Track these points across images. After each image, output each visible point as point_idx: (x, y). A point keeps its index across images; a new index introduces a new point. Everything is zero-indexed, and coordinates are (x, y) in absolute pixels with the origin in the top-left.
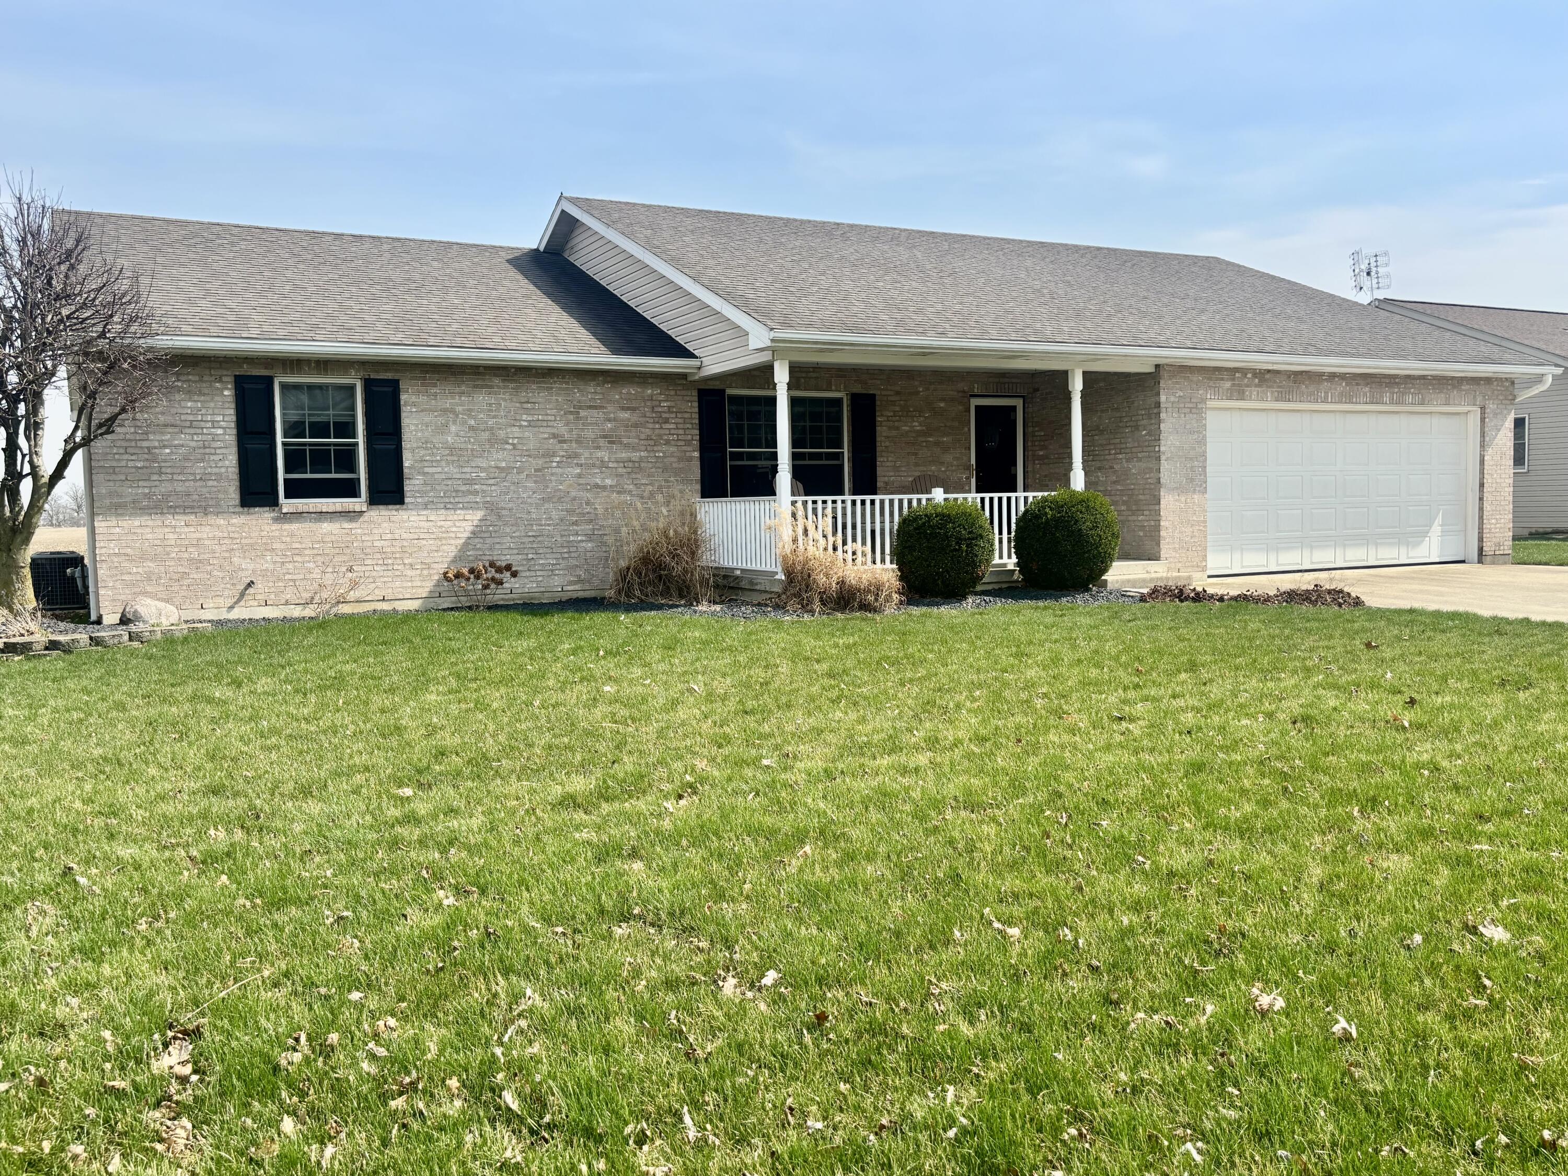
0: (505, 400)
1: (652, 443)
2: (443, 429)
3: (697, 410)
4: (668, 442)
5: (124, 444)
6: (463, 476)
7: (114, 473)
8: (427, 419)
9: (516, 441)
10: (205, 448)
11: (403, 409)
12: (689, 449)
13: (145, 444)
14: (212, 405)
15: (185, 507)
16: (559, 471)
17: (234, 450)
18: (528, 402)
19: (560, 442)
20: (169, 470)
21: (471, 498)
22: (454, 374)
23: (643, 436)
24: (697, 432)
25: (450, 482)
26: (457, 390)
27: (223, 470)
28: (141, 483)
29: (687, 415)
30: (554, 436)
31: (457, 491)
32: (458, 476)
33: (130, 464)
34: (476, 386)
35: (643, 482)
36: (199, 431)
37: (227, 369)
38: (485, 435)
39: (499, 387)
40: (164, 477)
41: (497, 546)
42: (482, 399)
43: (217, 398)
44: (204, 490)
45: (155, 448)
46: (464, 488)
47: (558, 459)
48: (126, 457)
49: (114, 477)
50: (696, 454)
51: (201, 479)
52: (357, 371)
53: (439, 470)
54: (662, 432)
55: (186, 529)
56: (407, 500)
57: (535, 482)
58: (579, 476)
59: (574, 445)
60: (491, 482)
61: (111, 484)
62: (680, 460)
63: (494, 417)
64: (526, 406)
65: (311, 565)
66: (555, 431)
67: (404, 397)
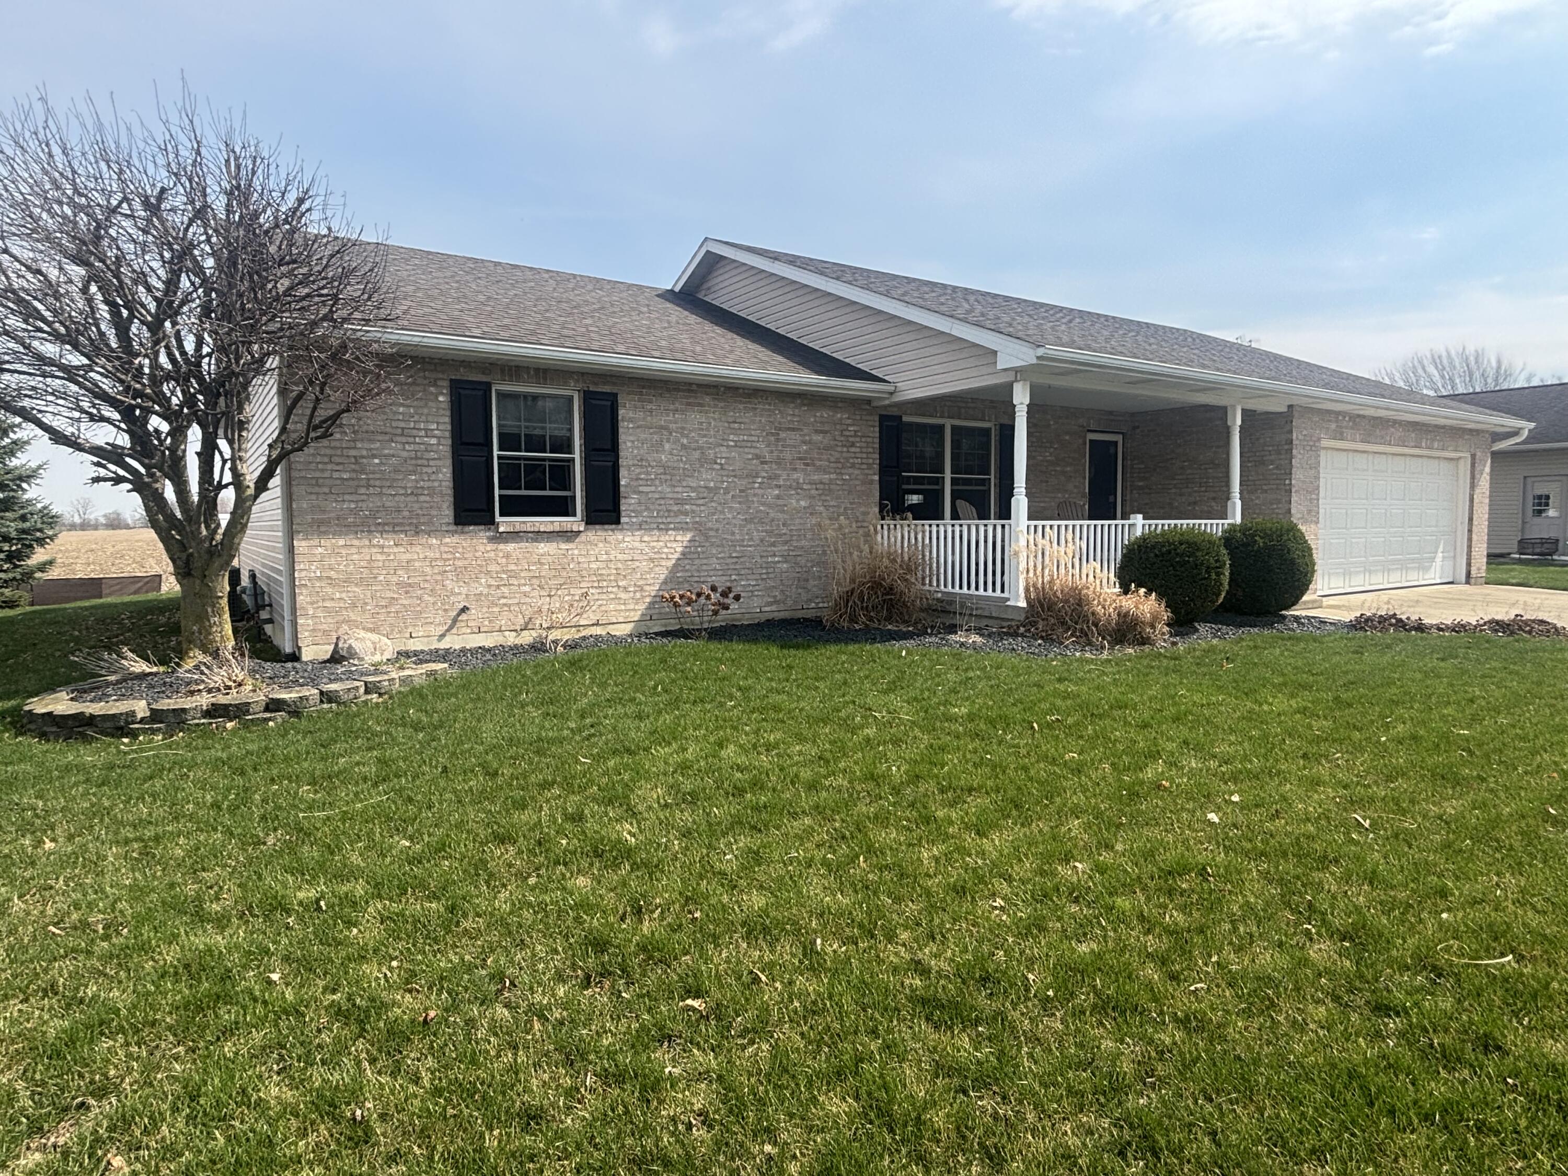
0: (715, 419)
1: (840, 465)
2: (657, 447)
3: (877, 435)
4: (853, 466)
5: (328, 452)
6: (675, 496)
7: (317, 485)
8: (643, 436)
9: (723, 461)
10: (416, 458)
11: (621, 424)
12: (871, 472)
13: (353, 453)
14: (426, 411)
15: (395, 525)
16: (760, 492)
17: (449, 462)
18: (735, 422)
19: (762, 463)
20: (377, 483)
21: (682, 518)
22: (668, 390)
23: (832, 459)
24: (877, 456)
25: (662, 502)
26: (672, 407)
27: (436, 484)
28: (347, 497)
29: (869, 440)
30: (757, 457)
31: (669, 511)
32: (670, 495)
33: (336, 475)
34: (688, 404)
35: (832, 503)
36: (411, 440)
37: (443, 372)
38: (697, 454)
39: (709, 406)
40: (371, 490)
41: (704, 567)
42: (695, 417)
43: (430, 404)
44: (416, 506)
45: (363, 457)
46: (675, 508)
47: (759, 480)
48: (329, 467)
49: (317, 489)
50: (877, 478)
51: (412, 493)
52: (577, 381)
53: (653, 489)
54: (849, 455)
55: (396, 550)
56: (623, 520)
57: (740, 503)
58: (778, 497)
59: (774, 466)
60: (701, 502)
61: (314, 497)
62: (863, 483)
63: (705, 436)
64: (732, 425)
65: (527, 589)
66: (757, 451)
67: (621, 412)
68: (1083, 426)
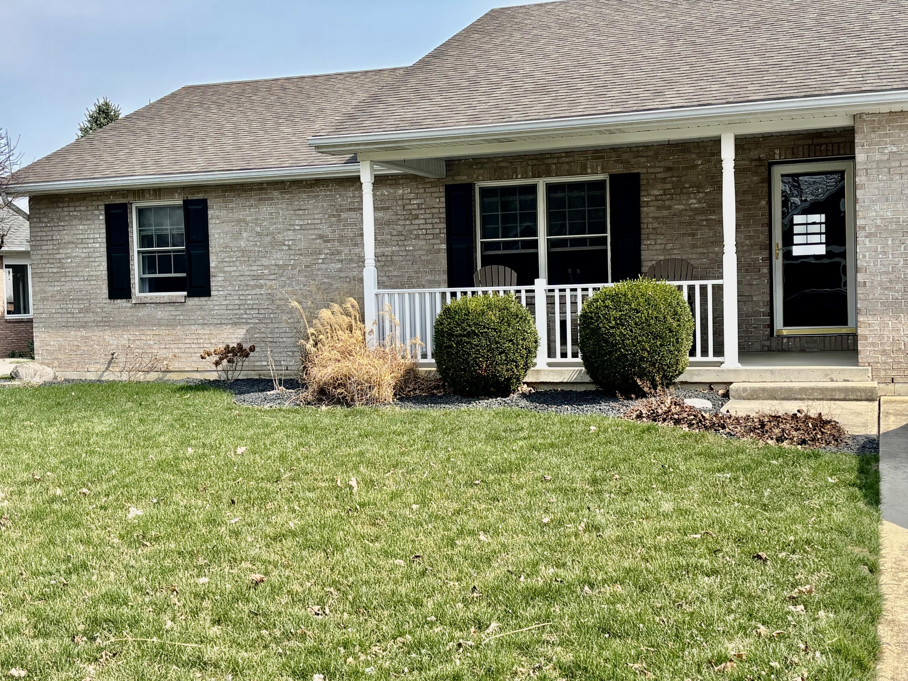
0: (282, 209)
1: (403, 238)
2: (237, 236)
3: (444, 205)
4: (417, 237)
5: (47, 257)
6: (252, 273)
7: (42, 277)
8: (226, 229)
9: (290, 243)
10: (89, 257)
11: (210, 221)
12: (437, 241)
13: (58, 256)
14: (93, 227)
15: (79, 300)
16: (324, 266)
17: (105, 259)
18: (300, 210)
19: (325, 241)
20: (70, 274)
21: (257, 291)
22: (245, 191)
23: (395, 233)
24: (444, 225)
25: (242, 279)
26: (248, 204)
27: (99, 273)
28: (56, 283)
29: (435, 211)
30: (321, 237)
31: (247, 285)
32: (248, 273)
33: (50, 270)
34: (260, 200)
35: (395, 273)
36: (86, 246)
37: (101, 200)
38: (269, 239)
39: (278, 199)
40: (67, 279)
41: (276, 330)
42: (266, 209)
43: (96, 222)
44: (90, 287)
45: (63, 259)
46: (252, 283)
47: (323, 256)
48: (48, 266)
49: (42, 280)
50: (444, 246)
51: (87, 279)
52: (180, 194)
53: (235, 269)
54: (412, 227)
55: (79, 315)
56: (213, 293)
57: (306, 276)
58: (340, 270)
59: (336, 244)
60: (272, 277)
61: (41, 284)
62: (429, 252)
63: (275, 223)
64: (298, 212)
65: (151, 342)
66: (320, 232)
67: (210, 212)
68: (759, 159)
